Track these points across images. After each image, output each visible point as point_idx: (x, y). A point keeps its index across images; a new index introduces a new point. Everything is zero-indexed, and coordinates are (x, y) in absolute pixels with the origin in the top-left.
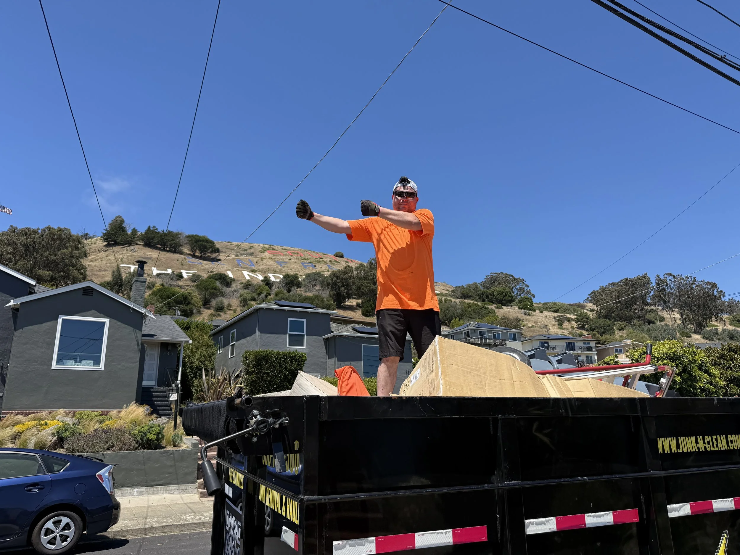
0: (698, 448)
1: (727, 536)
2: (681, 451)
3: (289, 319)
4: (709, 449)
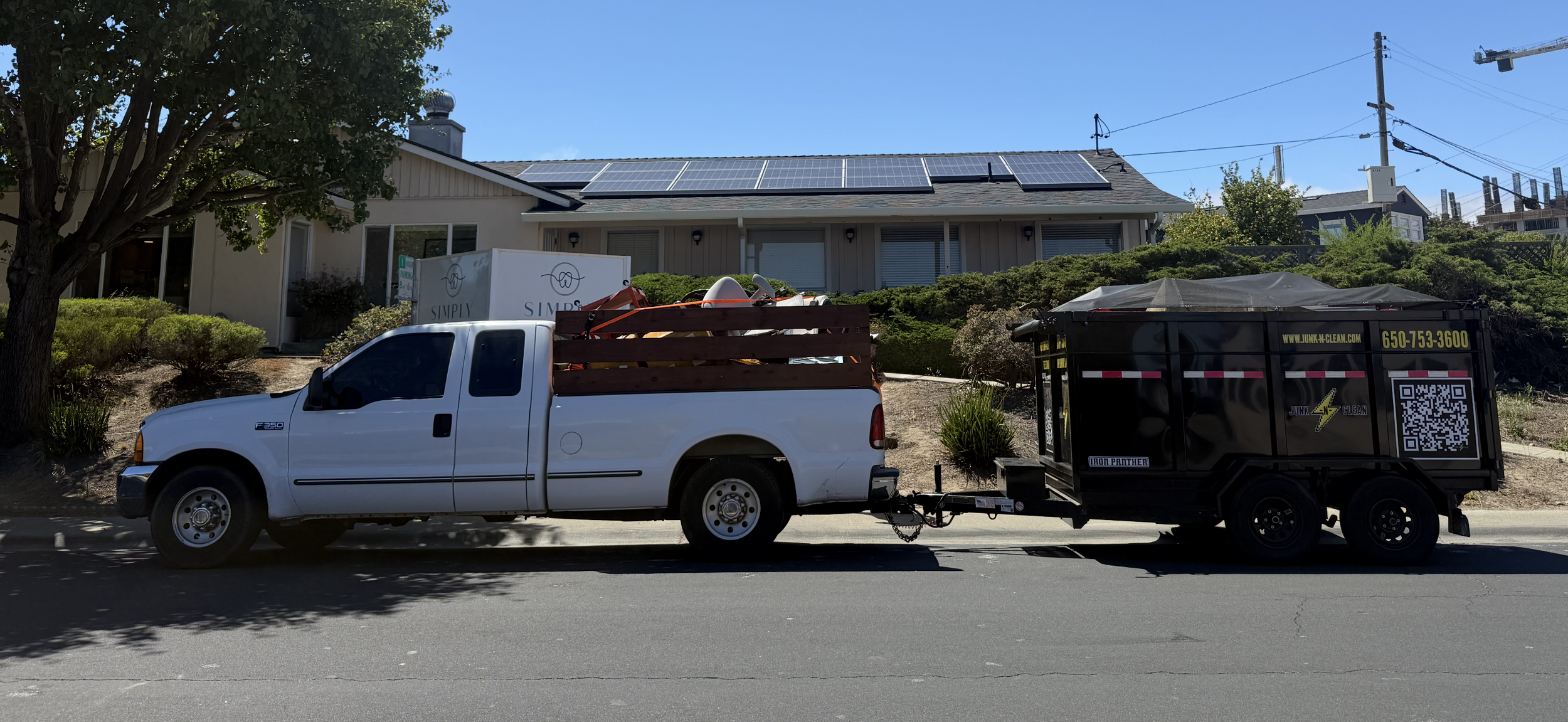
0: (1319, 341)
1: (1335, 392)
2: (1303, 342)
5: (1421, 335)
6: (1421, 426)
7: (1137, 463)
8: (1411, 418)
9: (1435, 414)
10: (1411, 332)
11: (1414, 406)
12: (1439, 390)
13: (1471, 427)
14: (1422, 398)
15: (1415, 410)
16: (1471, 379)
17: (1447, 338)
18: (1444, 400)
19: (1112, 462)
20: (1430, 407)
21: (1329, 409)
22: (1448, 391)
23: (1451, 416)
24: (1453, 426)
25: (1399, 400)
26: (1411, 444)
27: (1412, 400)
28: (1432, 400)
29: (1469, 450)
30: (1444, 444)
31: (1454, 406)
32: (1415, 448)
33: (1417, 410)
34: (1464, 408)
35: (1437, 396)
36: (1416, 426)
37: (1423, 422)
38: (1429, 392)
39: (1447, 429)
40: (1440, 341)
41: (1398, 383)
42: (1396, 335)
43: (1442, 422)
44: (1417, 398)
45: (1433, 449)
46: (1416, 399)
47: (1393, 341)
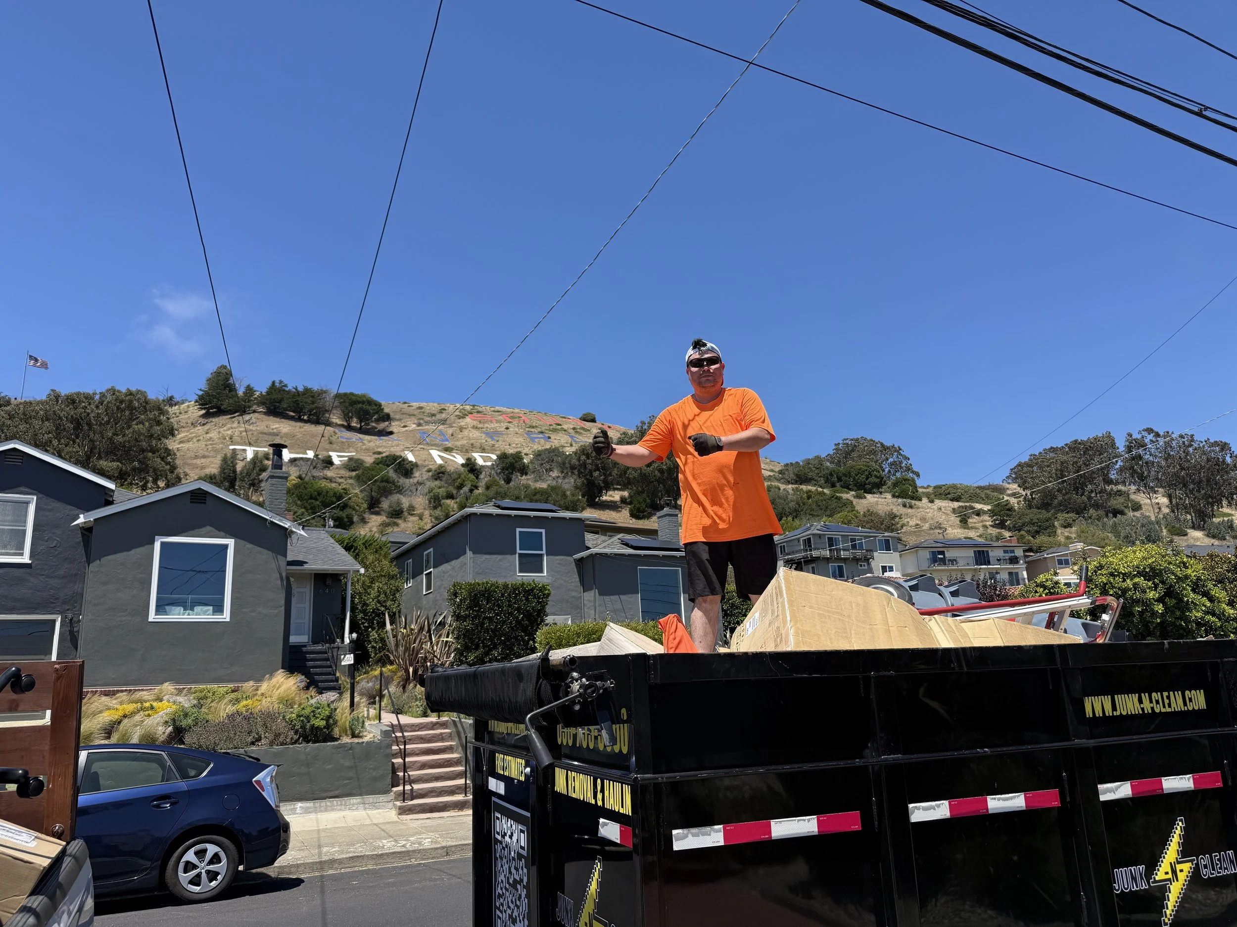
0: (1143, 709)
1: (1183, 824)
2: (1118, 713)
3: (518, 530)
4: (1157, 711)
21: (1178, 867)
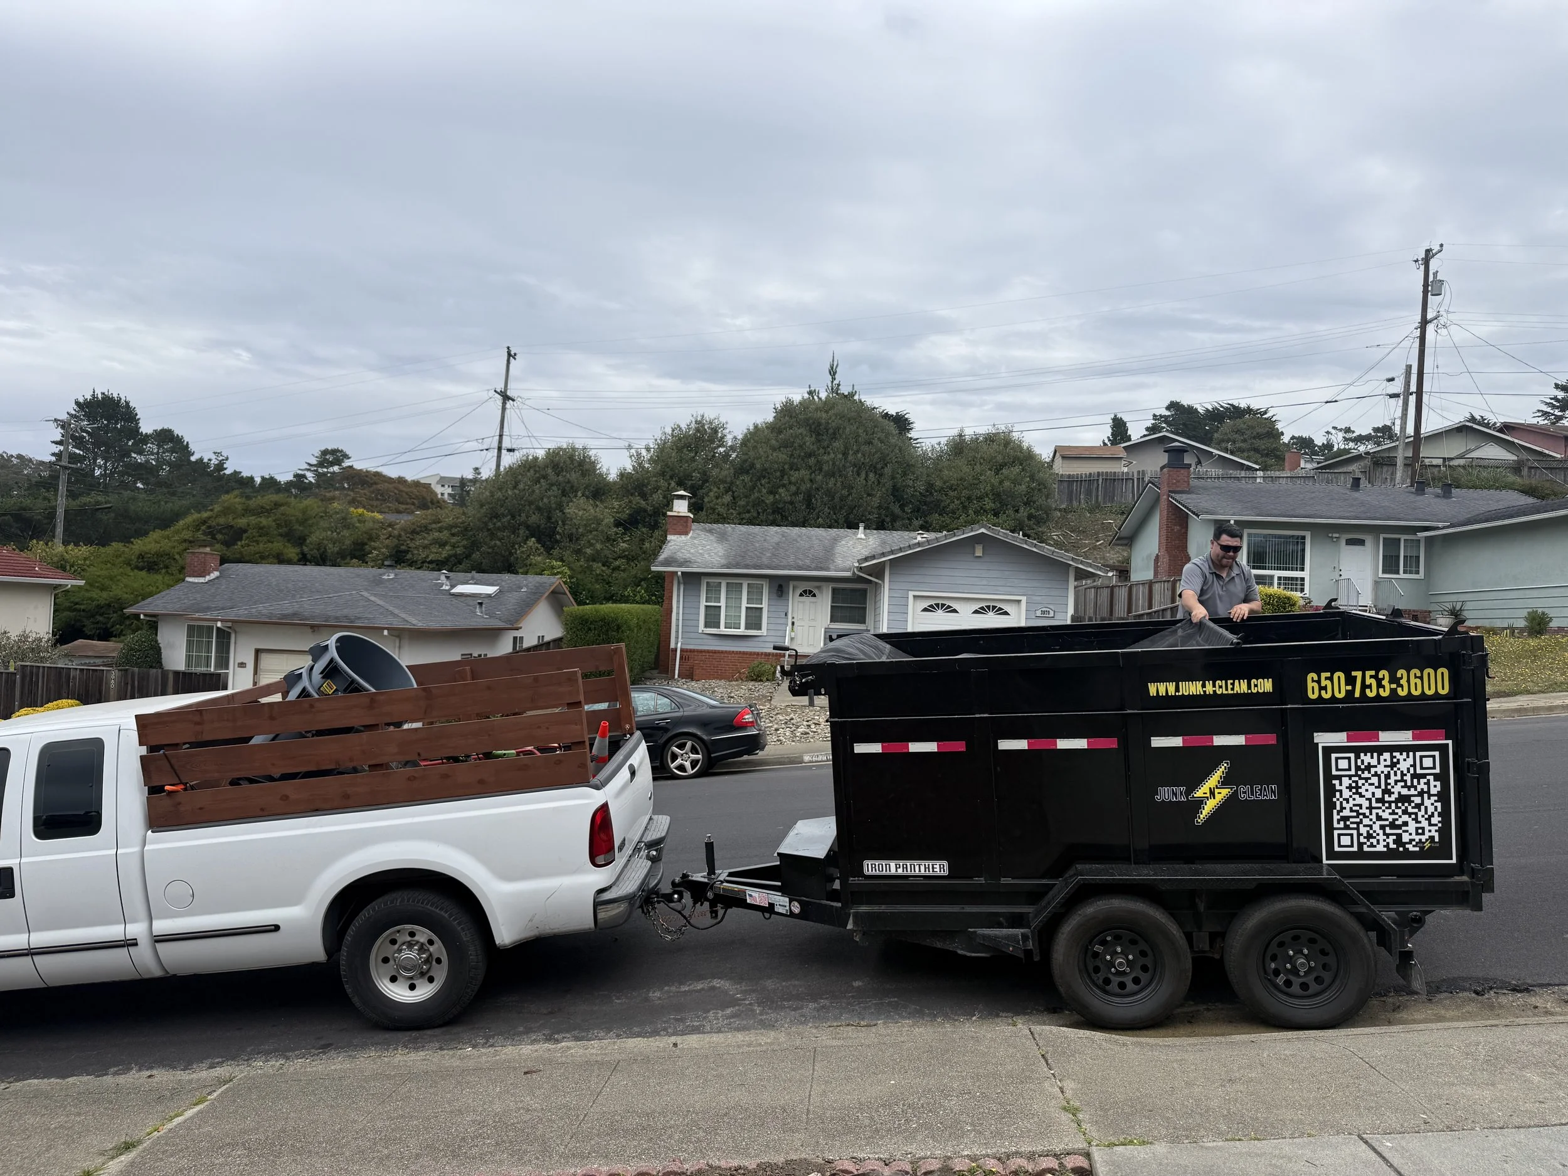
1: (1227, 765)
2: (1180, 694)
4: (1219, 693)
5: (1371, 677)
6: (1364, 814)
7: (931, 870)
8: (1348, 802)
9: (1386, 796)
10: (1354, 673)
11: (1354, 785)
12: (1395, 760)
13: (1445, 814)
14: (1366, 772)
15: (1354, 790)
16: (1450, 742)
17: (1413, 681)
18: (1403, 775)
19: (896, 868)
20: (1379, 787)
21: (1217, 791)
22: (1410, 761)
23: (1412, 799)
24: (1416, 814)
25: (1329, 777)
26: (1346, 840)
27: (1350, 777)
28: (1383, 776)
29: (1440, 848)
30: (1398, 840)
31: (1419, 783)
32: (1352, 846)
33: (1357, 790)
34: (1435, 786)
35: (1392, 769)
36: (1355, 814)
37: (1367, 808)
38: (1379, 763)
39: (1405, 818)
40: (1402, 686)
41: (1328, 751)
42: (1331, 679)
43: (1397, 807)
44: (1360, 773)
45: (1380, 848)
46: (1356, 775)
47: (1325, 688)
